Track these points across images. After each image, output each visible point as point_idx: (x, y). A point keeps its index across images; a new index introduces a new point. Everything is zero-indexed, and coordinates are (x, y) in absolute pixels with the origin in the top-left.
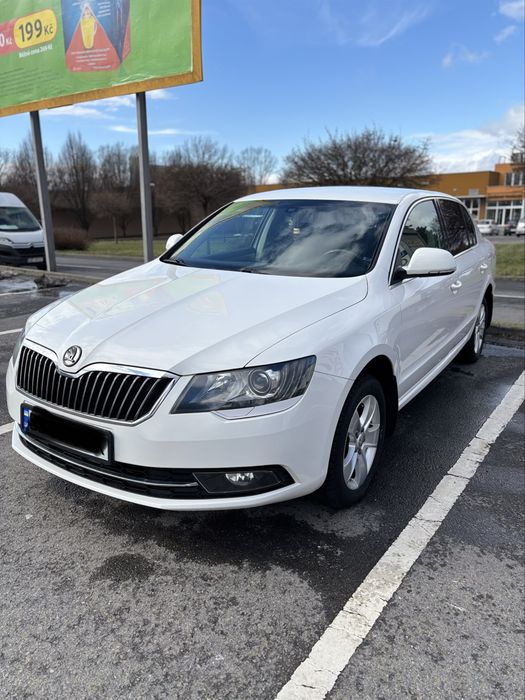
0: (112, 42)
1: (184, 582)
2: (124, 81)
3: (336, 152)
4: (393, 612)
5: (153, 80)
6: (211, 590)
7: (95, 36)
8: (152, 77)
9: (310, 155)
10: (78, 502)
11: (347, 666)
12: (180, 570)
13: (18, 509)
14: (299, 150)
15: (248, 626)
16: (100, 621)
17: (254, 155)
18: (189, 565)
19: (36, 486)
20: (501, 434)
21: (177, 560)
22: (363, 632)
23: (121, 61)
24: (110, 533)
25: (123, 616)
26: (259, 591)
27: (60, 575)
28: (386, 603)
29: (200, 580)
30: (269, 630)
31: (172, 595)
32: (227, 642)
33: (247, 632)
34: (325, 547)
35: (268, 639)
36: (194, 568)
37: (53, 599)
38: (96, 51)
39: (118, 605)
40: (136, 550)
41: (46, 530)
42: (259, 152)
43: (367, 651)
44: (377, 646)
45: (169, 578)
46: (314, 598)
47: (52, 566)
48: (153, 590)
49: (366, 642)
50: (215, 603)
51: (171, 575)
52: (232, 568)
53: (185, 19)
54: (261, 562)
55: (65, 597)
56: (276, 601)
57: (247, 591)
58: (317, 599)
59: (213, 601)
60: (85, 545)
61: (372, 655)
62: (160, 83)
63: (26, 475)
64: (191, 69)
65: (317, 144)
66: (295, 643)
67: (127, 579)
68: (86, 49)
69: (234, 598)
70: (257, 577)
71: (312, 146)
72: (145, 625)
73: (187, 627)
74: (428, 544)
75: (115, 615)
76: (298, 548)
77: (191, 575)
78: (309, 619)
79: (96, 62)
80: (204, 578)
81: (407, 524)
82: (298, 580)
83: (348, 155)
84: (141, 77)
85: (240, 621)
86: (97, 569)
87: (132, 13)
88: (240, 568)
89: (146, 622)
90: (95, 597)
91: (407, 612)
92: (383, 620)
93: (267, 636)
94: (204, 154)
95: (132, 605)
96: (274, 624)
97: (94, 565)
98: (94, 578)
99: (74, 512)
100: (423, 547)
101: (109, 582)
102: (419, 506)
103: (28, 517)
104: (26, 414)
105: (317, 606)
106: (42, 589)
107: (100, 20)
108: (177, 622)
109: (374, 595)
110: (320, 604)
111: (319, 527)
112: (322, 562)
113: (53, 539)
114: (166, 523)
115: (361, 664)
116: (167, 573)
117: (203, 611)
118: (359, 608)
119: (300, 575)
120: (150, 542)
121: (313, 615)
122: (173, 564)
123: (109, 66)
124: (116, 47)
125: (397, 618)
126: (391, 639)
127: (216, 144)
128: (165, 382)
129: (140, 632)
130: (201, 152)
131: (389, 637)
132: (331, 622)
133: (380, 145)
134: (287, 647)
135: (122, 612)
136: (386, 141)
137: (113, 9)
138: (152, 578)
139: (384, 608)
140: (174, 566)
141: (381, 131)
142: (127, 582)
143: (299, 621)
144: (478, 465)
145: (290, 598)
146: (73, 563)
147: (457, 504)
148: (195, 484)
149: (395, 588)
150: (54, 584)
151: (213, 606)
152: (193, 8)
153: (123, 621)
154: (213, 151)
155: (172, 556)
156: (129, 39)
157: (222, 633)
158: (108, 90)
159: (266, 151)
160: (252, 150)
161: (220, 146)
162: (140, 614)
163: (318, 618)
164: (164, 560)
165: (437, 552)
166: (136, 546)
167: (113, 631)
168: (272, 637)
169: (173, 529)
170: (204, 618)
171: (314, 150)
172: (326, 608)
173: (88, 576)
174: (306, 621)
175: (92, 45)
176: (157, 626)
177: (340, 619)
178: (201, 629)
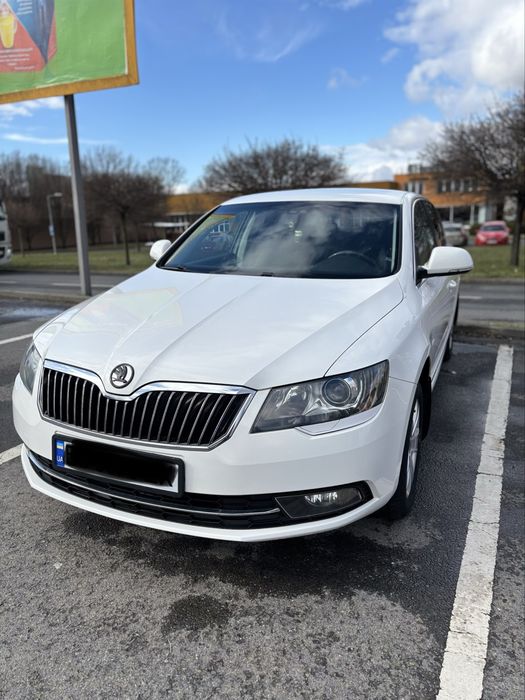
0: (36, 41)
1: (269, 621)
2: (51, 83)
3: (256, 161)
4: (500, 627)
5: (82, 82)
6: (303, 626)
7: (16, 35)
8: (81, 79)
9: (230, 163)
10: (111, 542)
11: (483, 691)
12: (260, 608)
13: (41, 558)
14: (220, 159)
15: (361, 662)
16: (196, 681)
17: (162, 165)
18: (266, 600)
19: (52, 528)
20: (507, 428)
21: (252, 596)
22: (481, 652)
23: (46, 61)
24: (162, 575)
25: (219, 671)
26: (354, 621)
27: (125, 631)
28: (489, 618)
29: (285, 616)
30: (386, 664)
31: (265, 638)
32: (347, 686)
33: (363, 671)
34: (400, 563)
35: (390, 675)
36: (273, 603)
37: (129, 662)
38: (17, 50)
39: (207, 659)
40: (200, 590)
41: (86, 579)
42: (166, 162)
43: (496, 672)
44: (502, 664)
45: (251, 619)
46: (416, 623)
47: (111, 622)
48: (239, 635)
49: (490, 663)
50: (314, 642)
51: (253, 615)
52: (314, 598)
53: (117, 20)
54: (343, 588)
55: (141, 656)
56: (377, 629)
57: (342, 622)
58: (418, 622)
59: (310, 640)
60: (139, 592)
61: (502, 676)
62: (91, 85)
63: (35, 517)
64: (126, 71)
65: (237, 152)
66: (419, 675)
67: (204, 626)
68: (4, 48)
69: (332, 634)
70: (344, 604)
71: (232, 155)
72: (248, 678)
73: (297, 672)
74: (498, 548)
75: (209, 671)
76: (373, 567)
77: (274, 612)
78: (421, 645)
79: (18, 62)
80: (288, 612)
81: (467, 530)
82: (389, 603)
83: (269, 164)
84: (69, 78)
85: (350, 658)
86: (165, 618)
87: (57, 12)
88: (323, 597)
89: (249, 675)
90: (176, 651)
91: (512, 623)
92: (494, 635)
93: (387, 671)
94: (108, 163)
95: (223, 655)
96: (387, 657)
97: (161, 614)
98: (166, 630)
99: (110, 554)
100: (494, 551)
101: (185, 633)
102: (469, 508)
103: (57, 566)
104: (60, 446)
105: (422, 629)
106: (111, 651)
107: (21, 17)
108: (283, 670)
109: (473, 610)
110: (424, 627)
111: (382, 541)
112: (403, 579)
113: (98, 590)
114: (220, 555)
115: (496, 687)
116: (246, 613)
117: (305, 652)
118: (465, 625)
119: (388, 597)
120: (212, 579)
121: (423, 641)
122: (249, 601)
123: (31, 68)
124: (41, 48)
125: (506, 631)
126: (512, 655)
127: (121, 153)
128: (241, 398)
129: (246, 687)
130: (105, 162)
131: (509, 653)
132: (445, 646)
133: (299, 154)
134: (414, 681)
135: (216, 668)
136: (305, 149)
137: (36, 6)
138: (232, 621)
139: (490, 623)
140: (249, 603)
141: (300, 140)
142: (206, 630)
143: (411, 650)
144: (501, 461)
145: (391, 625)
146: (134, 615)
147: (503, 503)
148: (276, 510)
149: (489, 599)
150: (122, 643)
151: (313, 646)
152: (126, 9)
153: (221, 677)
154: (117, 161)
155: (243, 592)
156: (55, 39)
157: (337, 675)
158: (32, 91)
159: (173, 161)
160: (159, 159)
161: (125, 156)
162: (238, 665)
163: (429, 643)
164: (237, 597)
165: (510, 555)
166: (198, 585)
167: (214, 690)
168: (393, 672)
169: (229, 561)
170: (310, 661)
171: (236, 159)
172: (432, 631)
173: (158, 628)
174: (420, 648)
175: (12, 44)
176: (262, 677)
177: (453, 641)
178: (313, 673)
